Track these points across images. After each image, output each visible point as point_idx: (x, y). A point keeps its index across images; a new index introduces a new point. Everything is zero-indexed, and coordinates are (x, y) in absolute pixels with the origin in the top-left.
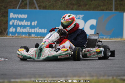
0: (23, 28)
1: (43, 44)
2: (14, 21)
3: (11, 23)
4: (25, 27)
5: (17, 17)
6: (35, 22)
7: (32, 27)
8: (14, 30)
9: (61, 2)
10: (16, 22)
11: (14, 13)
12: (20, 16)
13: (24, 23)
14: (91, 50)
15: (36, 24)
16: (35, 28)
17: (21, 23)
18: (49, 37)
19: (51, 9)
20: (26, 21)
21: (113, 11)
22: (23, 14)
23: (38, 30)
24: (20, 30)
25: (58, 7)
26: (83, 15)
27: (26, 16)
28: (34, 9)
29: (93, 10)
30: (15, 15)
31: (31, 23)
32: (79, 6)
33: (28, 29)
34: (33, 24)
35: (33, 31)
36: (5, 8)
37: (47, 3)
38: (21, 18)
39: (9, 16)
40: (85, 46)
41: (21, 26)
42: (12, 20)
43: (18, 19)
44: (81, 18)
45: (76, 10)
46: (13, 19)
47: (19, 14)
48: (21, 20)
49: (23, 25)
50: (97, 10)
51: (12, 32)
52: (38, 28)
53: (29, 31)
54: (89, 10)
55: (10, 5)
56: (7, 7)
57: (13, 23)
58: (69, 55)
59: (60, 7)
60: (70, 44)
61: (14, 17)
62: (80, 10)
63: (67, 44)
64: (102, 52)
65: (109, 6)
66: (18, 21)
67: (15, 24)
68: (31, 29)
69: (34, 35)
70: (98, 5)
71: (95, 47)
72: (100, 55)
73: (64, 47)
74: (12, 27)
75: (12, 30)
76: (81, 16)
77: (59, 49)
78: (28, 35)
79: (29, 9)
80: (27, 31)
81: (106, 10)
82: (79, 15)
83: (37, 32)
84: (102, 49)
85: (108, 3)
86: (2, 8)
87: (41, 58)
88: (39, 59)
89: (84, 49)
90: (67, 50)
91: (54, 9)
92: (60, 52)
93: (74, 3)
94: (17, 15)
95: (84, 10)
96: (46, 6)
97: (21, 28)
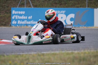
0: (22, 21)
1: (31, 32)
2: (15, 16)
3: (13, 18)
4: (23, 20)
5: (17, 13)
6: (30, 16)
7: (28, 20)
8: (15, 23)
9: (48, 2)
10: (17, 17)
11: (16, 11)
12: (19, 12)
13: (23, 17)
14: (67, 36)
15: (31, 18)
16: (30, 21)
17: (20, 18)
18: (36, 28)
19: (41, 7)
20: (24, 16)
21: (87, 8)
22: (22, 11)
23: (32, 22)
24: (20, 23)
25: (46, 5)
26: (65, 11)
27: (24, 13)
28: (28, 7)
29: (71, 7)
30: (16, 12)
31: (28, 18)
32: (61, 5)
33: (26, 21)
34: (29, 18)
35: (29, 23)
36: (8, 7)
37: (37, 3)
38: (20, 14)
39: (11, 12)
40: (63, 33)
41: (20, 20)
42: (14, 16)
43: (18, 15)
44: (63, 13)
45: (59, 7)
46: (15, 14)
47: (19, 11)
48: (21, 15)
49: (22, 19)
50: (74, 7)
51: (14, 24)
52: (33, 21)
53: (27, 23)
54: (68, 7)
55: (11, 5)
56: (9, 6)
57: (15, 18)
58: (51, 41)
59: (46, 6)
60: (52, 32)
61: (16, 13)
62: (61, 7)
63: (50, 32)
64: (75, 38)
65: (82, 4)
66: (18, 16)
67: (16, 18)
68: (27, 22)
69: (30, 26)
70: (75, 4)
71: (70, 34)
72: (73, 40)
73: (47, 35)
74: (14, 21)
75: (14, 22)
76: (64, 12)
77: (43, 36)
78: (26, 26)
79: (26, 7)
80: (25, 23)
81: (80, 7)
82: (62, 11)
83: (32, 23)
84: (75, 35)
85: (81, 2)
86: (5, 7)
87: (30, 43)
88: (29, 44)
89: (62, 36)
90: (49, 37)
91: (42, 7)
92: (44, 38)
93: (57, 2)
94: (18, 12)
95: (64, 7)
96: (37, 5)
97: (20, 21)
